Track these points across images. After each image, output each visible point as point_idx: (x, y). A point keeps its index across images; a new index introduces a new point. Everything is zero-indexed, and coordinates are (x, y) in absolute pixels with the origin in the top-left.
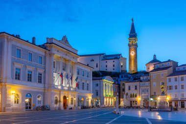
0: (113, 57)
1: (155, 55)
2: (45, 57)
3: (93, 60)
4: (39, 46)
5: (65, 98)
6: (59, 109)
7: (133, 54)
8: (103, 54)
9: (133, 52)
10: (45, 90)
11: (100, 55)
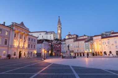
0: (51, 33)
2: (10, 31)
4: (7, 26)
5: (20, 52)
6: (16, 58)
10: (8, 48)
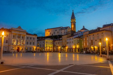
0: (65, 28)
1: (84, 26)
3: (56, 30)
7: (73, 26)
8: (60, 27)
9: (73, 25)
10: (9, 45)
11: (59, 28)
